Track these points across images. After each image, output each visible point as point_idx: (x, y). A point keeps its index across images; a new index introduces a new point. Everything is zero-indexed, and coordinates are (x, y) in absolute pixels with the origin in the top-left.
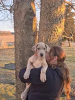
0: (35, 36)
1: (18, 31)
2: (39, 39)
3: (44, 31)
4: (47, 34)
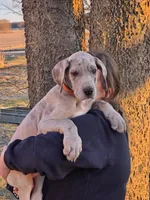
0: (79, 29)
1: (33, 19)
2: (92, 38)
3: (105, 15)
4: (113, 23)
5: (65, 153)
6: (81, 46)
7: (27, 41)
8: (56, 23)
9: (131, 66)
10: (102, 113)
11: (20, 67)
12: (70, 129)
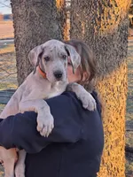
0: (62, 20)
1: (20, 12)
2: (72, 28)
3: (83, 7)
4: (91, 15)
5: (38, 129)
6: (63, 35)
7: (15, 32)
8: (41, 15)
9: (107, 53)
10: (74, 94)
11: (11, 53)
12: (43, 108)
